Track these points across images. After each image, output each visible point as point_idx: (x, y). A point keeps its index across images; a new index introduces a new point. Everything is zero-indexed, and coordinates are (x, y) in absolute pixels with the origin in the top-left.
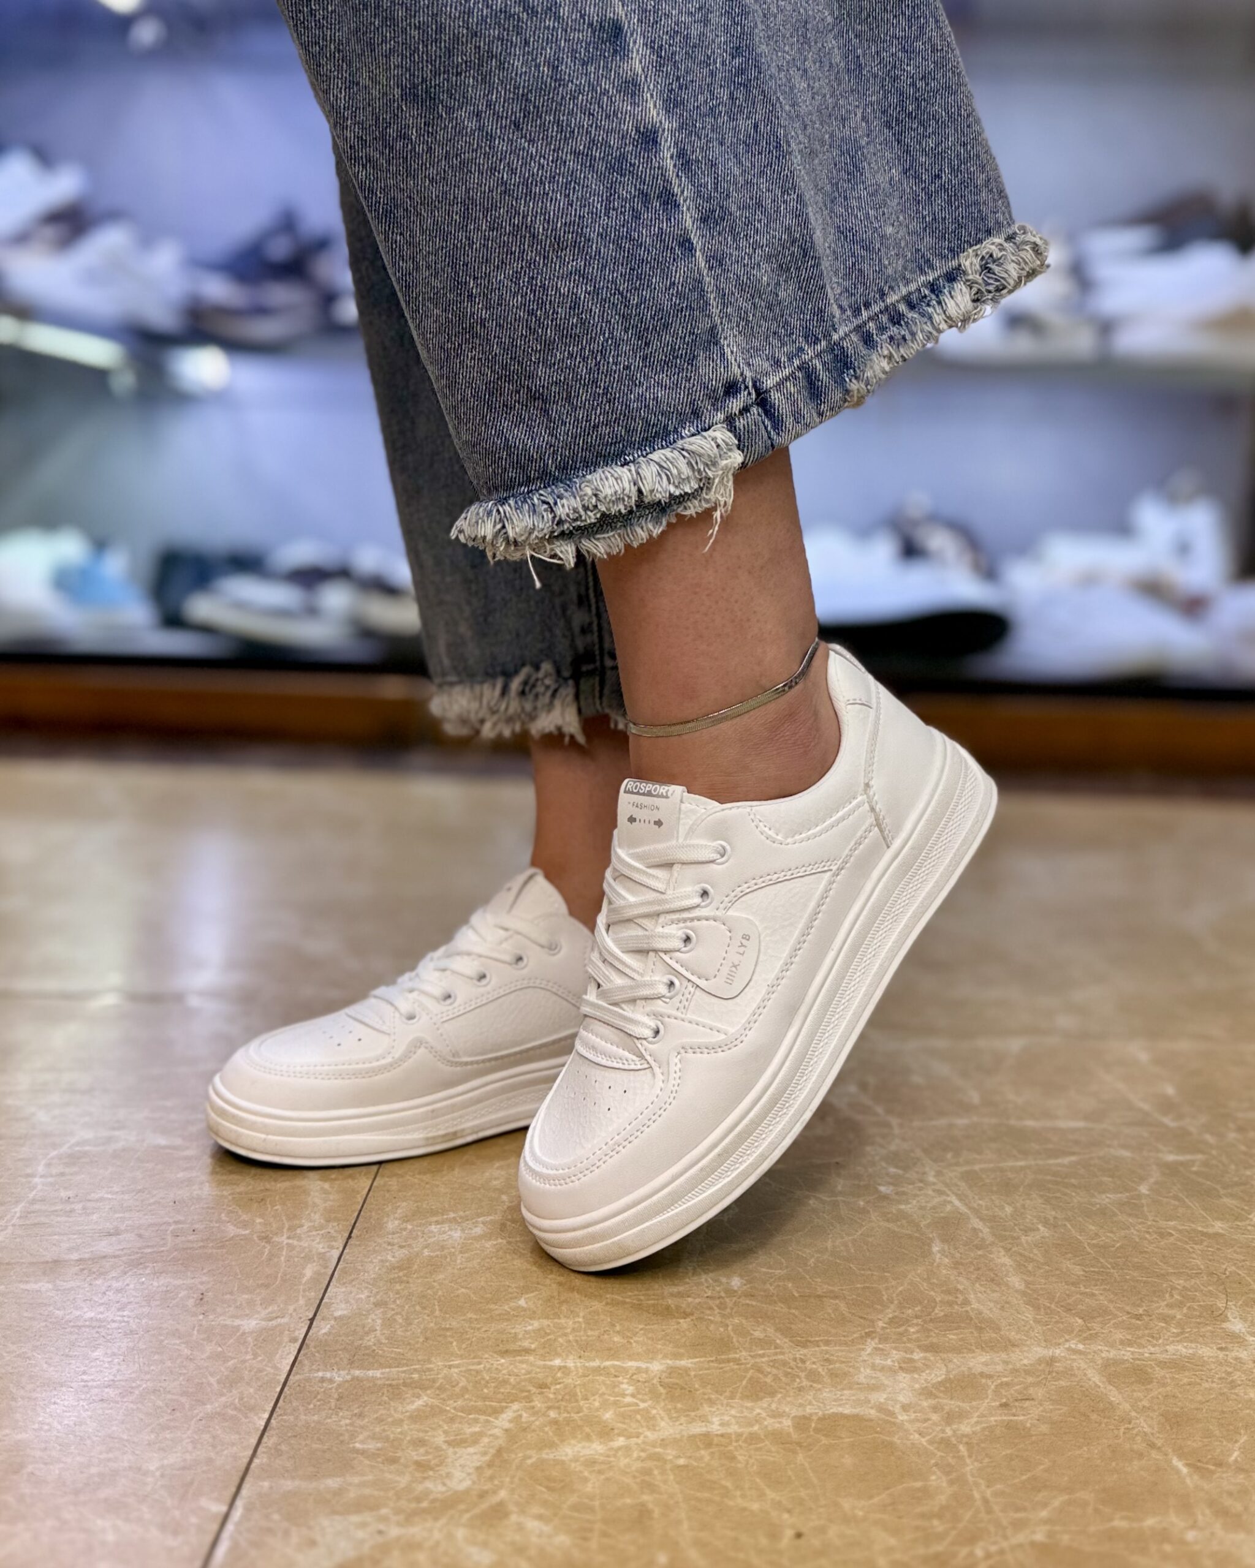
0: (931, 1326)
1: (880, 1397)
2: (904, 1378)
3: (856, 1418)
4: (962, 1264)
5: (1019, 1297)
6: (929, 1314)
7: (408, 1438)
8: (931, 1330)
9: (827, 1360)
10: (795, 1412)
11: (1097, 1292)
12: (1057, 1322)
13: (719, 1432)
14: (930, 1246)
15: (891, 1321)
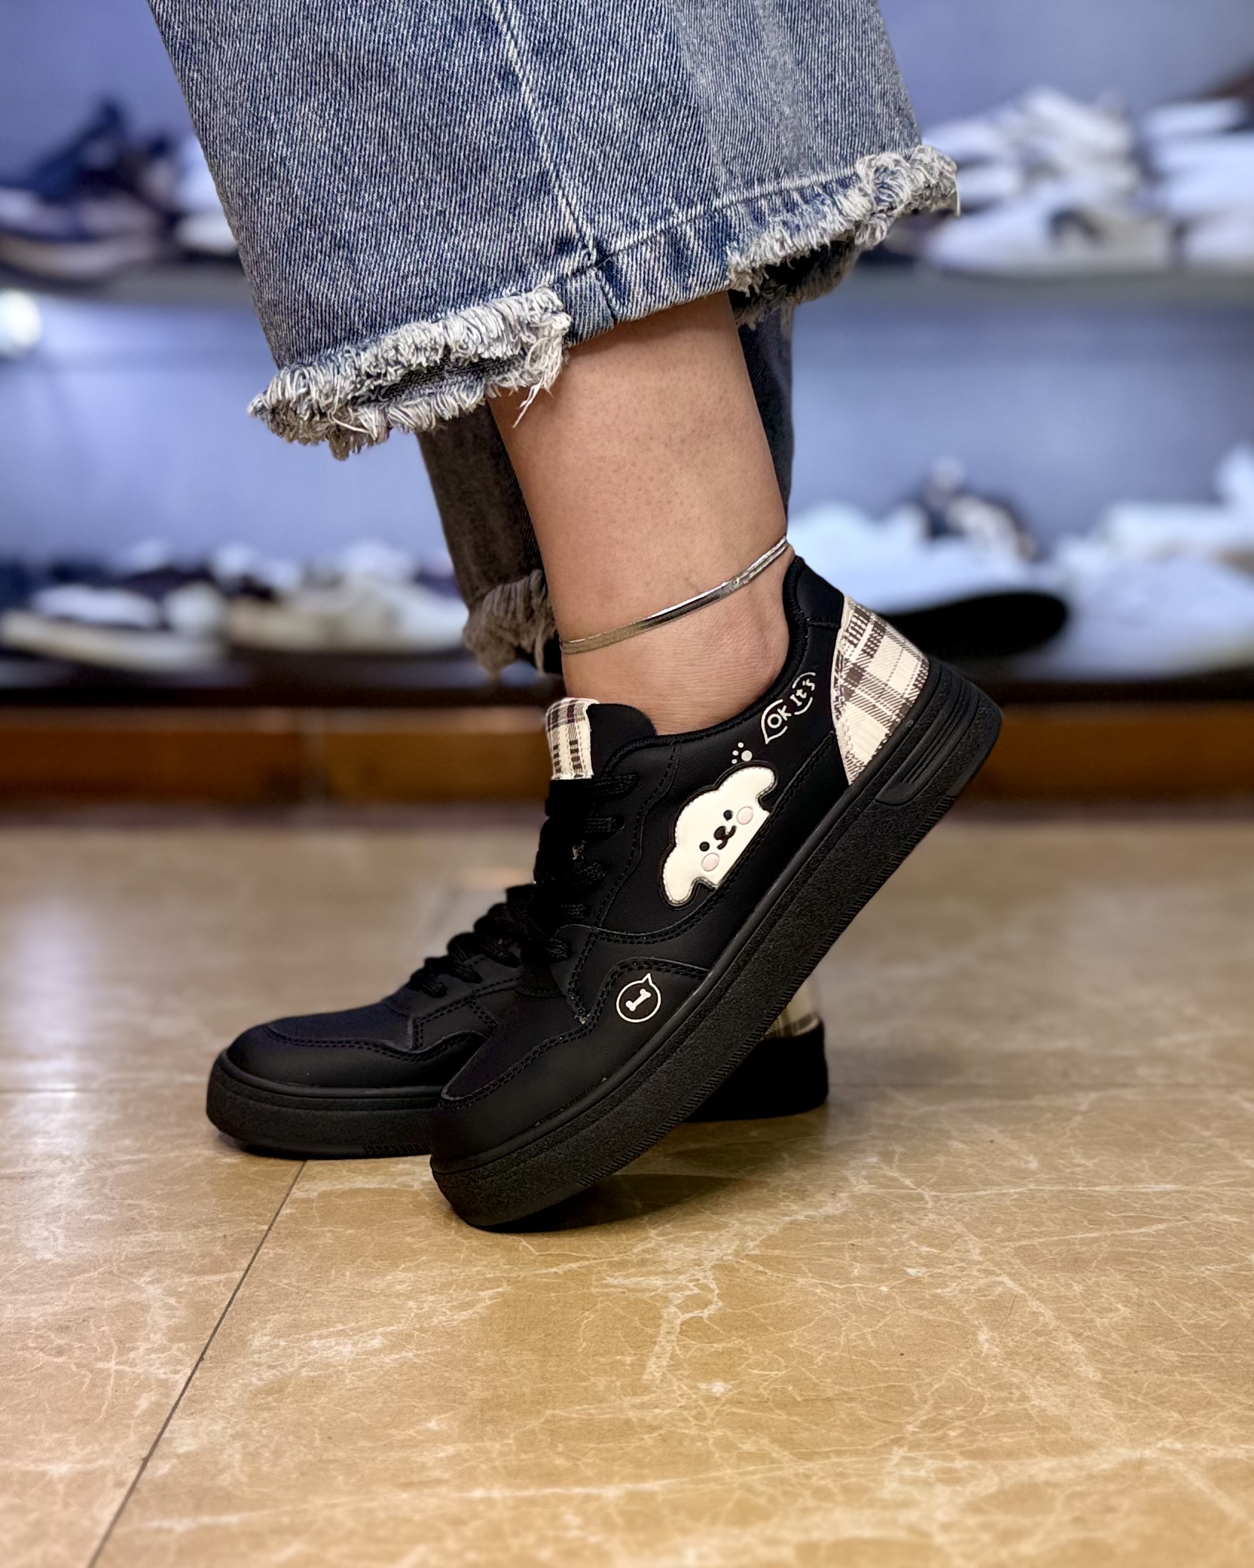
0: (978, 1428)
1: (912, 1516)
2: (943, 1491)
3: (878, 1542)
4: (1017, 1354)
5: (1094, 1389)
6: (976, 1414)
8: (978, 1433)
9: (841, 1475)
10: (797, 1538)
11: (1197, 1380)
12: (1146, 1417)
14: (975, 1334)
15: (924, 1425)
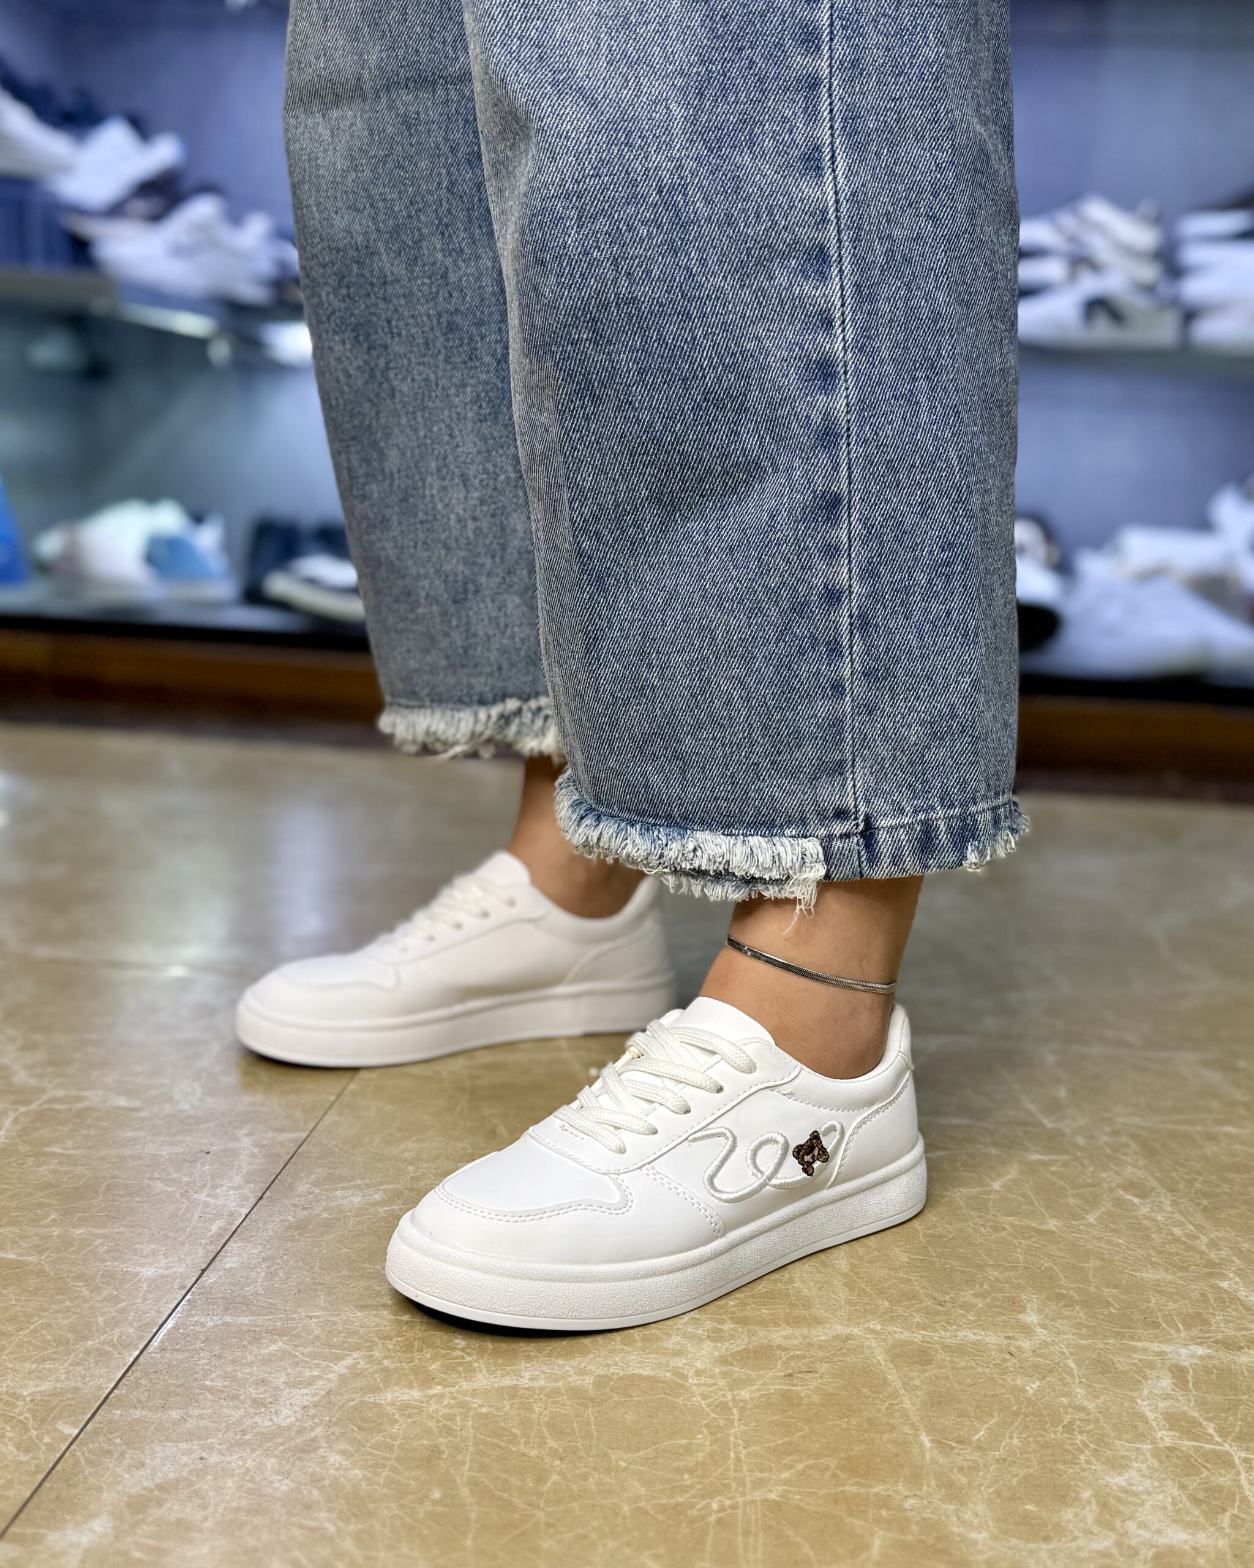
2: (708, 1346)
3: (650, 1379)
7: (254, 1378)
10: (600, 1372)
12: (865, 1304)
13: (526, 1386)
